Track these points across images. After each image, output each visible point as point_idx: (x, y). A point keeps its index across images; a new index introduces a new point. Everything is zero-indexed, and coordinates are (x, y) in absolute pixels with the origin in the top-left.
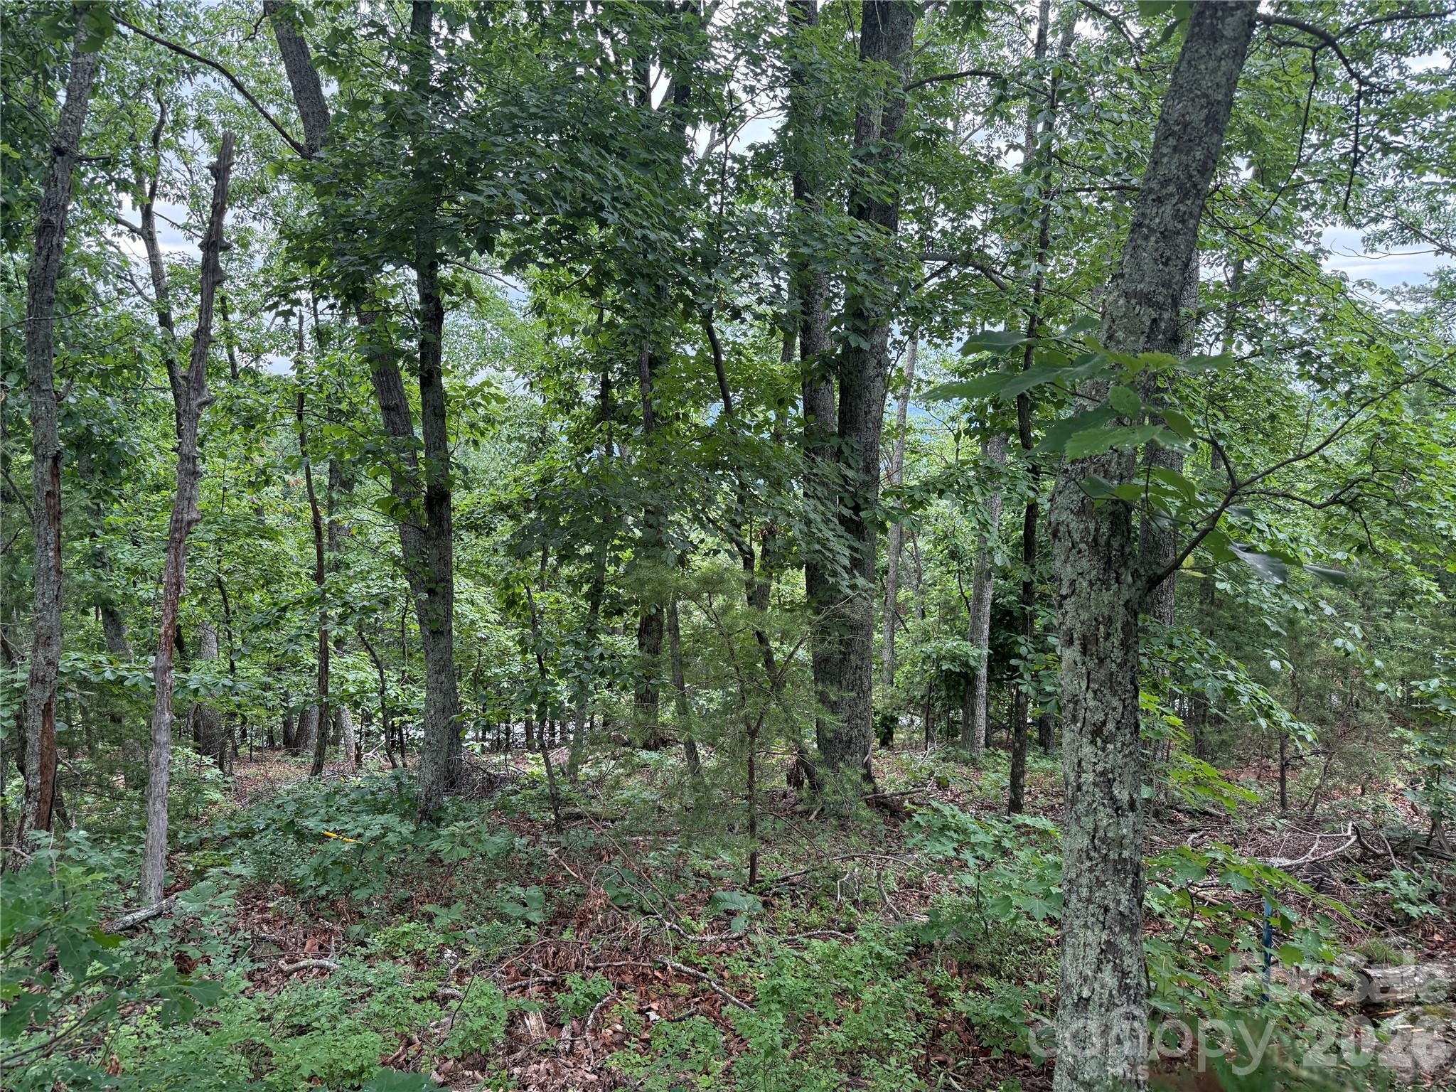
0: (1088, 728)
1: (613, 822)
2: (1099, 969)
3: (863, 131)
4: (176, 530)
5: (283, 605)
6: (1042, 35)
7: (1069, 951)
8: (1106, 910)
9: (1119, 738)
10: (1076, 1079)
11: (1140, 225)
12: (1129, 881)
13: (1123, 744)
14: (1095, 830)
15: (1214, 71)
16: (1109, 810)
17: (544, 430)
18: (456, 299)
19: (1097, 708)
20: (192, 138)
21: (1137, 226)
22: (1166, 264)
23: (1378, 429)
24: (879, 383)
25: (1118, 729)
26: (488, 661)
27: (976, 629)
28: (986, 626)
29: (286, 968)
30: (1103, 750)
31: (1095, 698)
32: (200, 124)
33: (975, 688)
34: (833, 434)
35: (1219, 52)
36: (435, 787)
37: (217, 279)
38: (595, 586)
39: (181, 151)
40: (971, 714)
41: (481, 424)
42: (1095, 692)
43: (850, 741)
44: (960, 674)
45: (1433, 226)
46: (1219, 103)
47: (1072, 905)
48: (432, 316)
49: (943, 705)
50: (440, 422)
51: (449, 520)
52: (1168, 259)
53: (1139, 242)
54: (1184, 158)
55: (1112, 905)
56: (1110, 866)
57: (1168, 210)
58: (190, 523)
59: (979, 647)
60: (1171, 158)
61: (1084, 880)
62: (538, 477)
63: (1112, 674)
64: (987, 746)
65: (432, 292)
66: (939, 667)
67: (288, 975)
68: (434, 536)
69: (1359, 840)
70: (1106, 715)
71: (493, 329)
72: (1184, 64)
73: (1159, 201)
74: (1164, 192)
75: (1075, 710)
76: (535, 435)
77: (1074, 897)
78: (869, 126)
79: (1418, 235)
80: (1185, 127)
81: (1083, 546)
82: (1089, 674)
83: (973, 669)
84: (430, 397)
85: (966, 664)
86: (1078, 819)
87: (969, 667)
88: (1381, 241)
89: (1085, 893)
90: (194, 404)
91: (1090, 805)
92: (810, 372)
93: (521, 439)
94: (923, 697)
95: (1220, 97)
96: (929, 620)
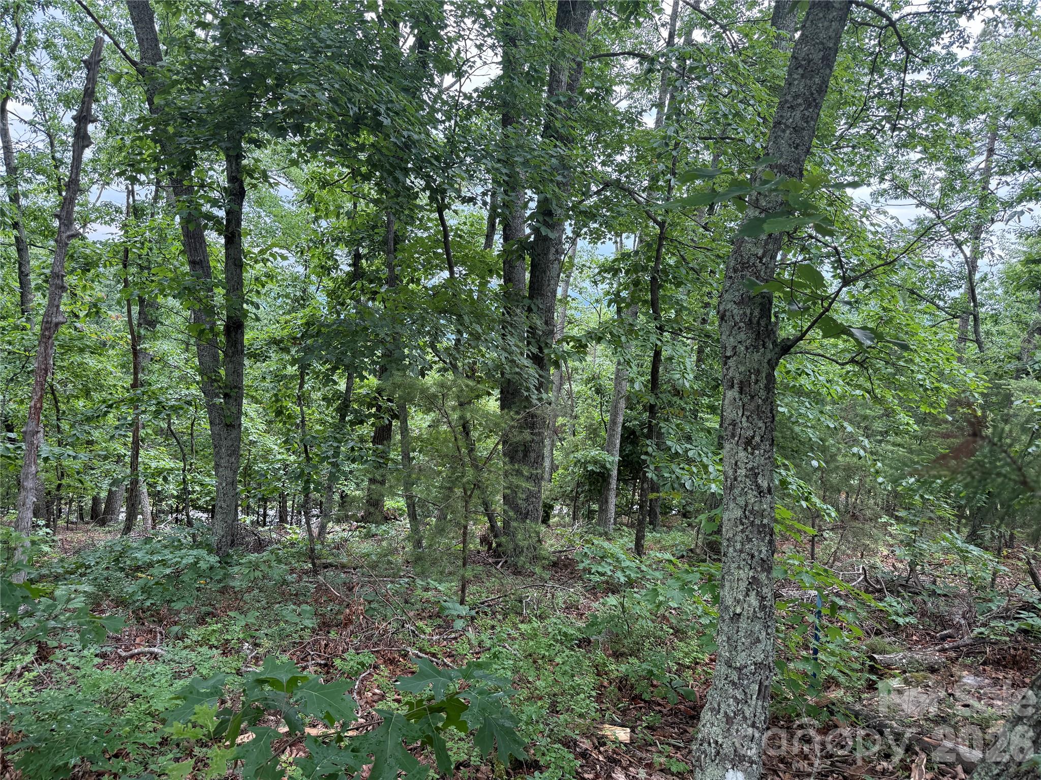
0: (743, 440)
1: (354, 569)
2: (747, 595)
3: (555, 85)
4: (46, 329)
5: (110, 402)
6: (671, 36)
7: (727, 584)
8: (753, 556)
9: (763, 447)
10: (730, 666)
11: (780, 123)
12: (767, 538)
13: (765, 451)
14: (746, 506)
15: (827, 28)
16: (755, 493)
17: (304, 291)
18: (254, 181)
19: (748, 428)
20: (40, 56)
21: (777, 124)
22: (796, 148)
23: (882, 313)
24: (556, 266)
25: (762, 441)
26: (255, 459)
27: (611, 443)
28: (618, 441)
29: (124, 654)
30: (752, 454)
31: (747, 421)
32: (48, 45)
33: (609, 483)
34: (524, 297)
35: (831, 17)
36: (224, 540)
37: (86, 143)
38: (343, 403)
39: (30, 65)
40: (604, 502)
41: (264, 279)
42: (748, 418)
43: (527, 513)
44: (599, 474)
45: (914, 189)
46: (830, 48)
47: (730, 555)
48: (236, 193)
49: (586, 497)
50: (238, 270)
51: (242, 343)
52: (798, 145)
53: (779, 133)
54: (808, 82)
55: (756, 554)
56: (755, 528)
57: (798, 114)
58: (57, 325)
59: (612, 455)
60: (800, 81)
61: (738, 538)
62: (304, 321)
63: (759, 406)
64: (615, 524)
65: (237, 175)
66: (585, 468)
67: (123, 660)
68: (231, 354)
69: (865, 579)
70: (754, 432)
71: (266, 216)
72: (809, 23)
73: (792, 108)
74: (795, 103)
75: (734, 429)
76: (298, 294)
77: (731, 549)
78: (559, 82)
79: (905, 192)
80: (809, 62)
81: (742, 325)
82: (744, 406)
83: (608, 470)
84: (232, 252)
85: (603, 467)
86: (735, 498)
87: (606, 468)
88: (882, 195)
89: (738, 546)
90: (64, 236)
91: (743, 489)
92: (512, 252)
93: (287, 296)
94: (572, 491)
95: (831, 45)
96: (579, 437)
